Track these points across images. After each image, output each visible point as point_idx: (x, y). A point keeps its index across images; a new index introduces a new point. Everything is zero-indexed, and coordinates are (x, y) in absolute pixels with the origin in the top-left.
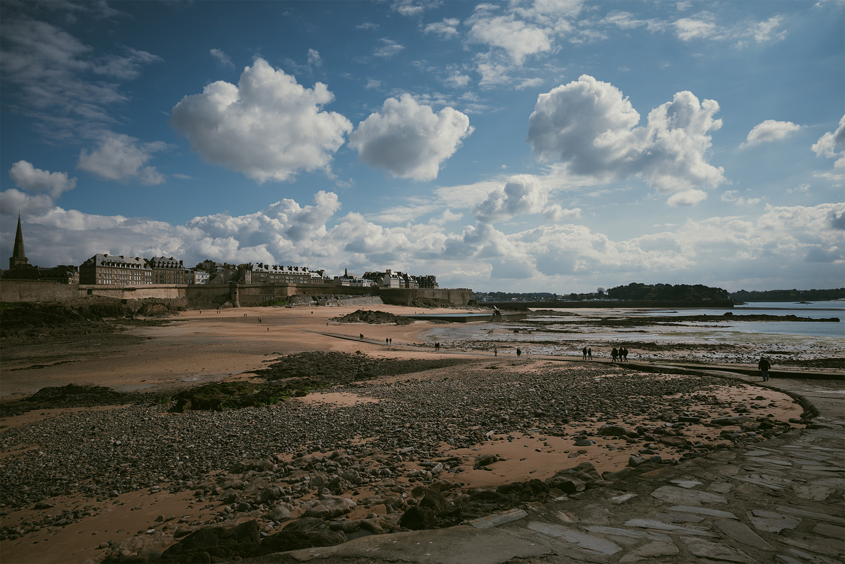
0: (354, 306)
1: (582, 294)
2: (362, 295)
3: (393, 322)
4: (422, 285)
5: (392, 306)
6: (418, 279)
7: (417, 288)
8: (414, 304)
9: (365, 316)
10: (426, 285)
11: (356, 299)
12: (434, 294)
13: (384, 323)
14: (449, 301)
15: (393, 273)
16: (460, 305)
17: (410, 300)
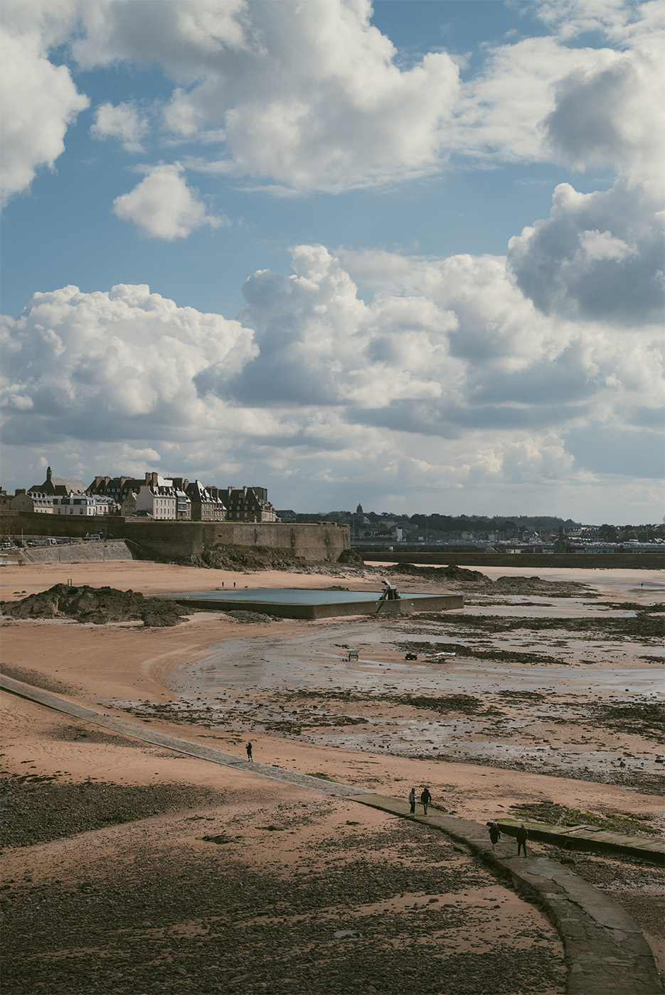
0: (59, 565)
1: (629, 527)
2: (83, 535)
3: (136, 618)
4: (234, 510)
5: (153, 564)
6: (223, 494)
7: (221, 516)
8: (207, 561)
9: (71, 600)
10: (242, 510)
11: (65, 548)
12: (256, 536)
13: (115, 620)
14: (291, 553)
15: (162, 482)
16: (319, 563)
17: (198, 550)
